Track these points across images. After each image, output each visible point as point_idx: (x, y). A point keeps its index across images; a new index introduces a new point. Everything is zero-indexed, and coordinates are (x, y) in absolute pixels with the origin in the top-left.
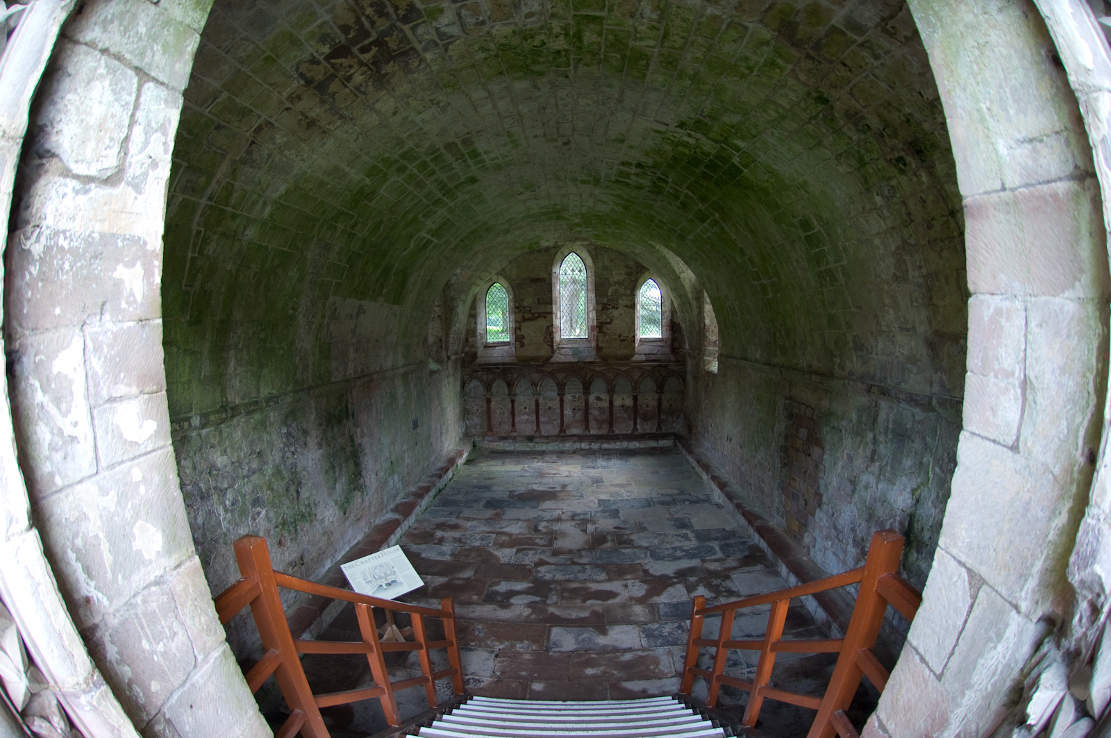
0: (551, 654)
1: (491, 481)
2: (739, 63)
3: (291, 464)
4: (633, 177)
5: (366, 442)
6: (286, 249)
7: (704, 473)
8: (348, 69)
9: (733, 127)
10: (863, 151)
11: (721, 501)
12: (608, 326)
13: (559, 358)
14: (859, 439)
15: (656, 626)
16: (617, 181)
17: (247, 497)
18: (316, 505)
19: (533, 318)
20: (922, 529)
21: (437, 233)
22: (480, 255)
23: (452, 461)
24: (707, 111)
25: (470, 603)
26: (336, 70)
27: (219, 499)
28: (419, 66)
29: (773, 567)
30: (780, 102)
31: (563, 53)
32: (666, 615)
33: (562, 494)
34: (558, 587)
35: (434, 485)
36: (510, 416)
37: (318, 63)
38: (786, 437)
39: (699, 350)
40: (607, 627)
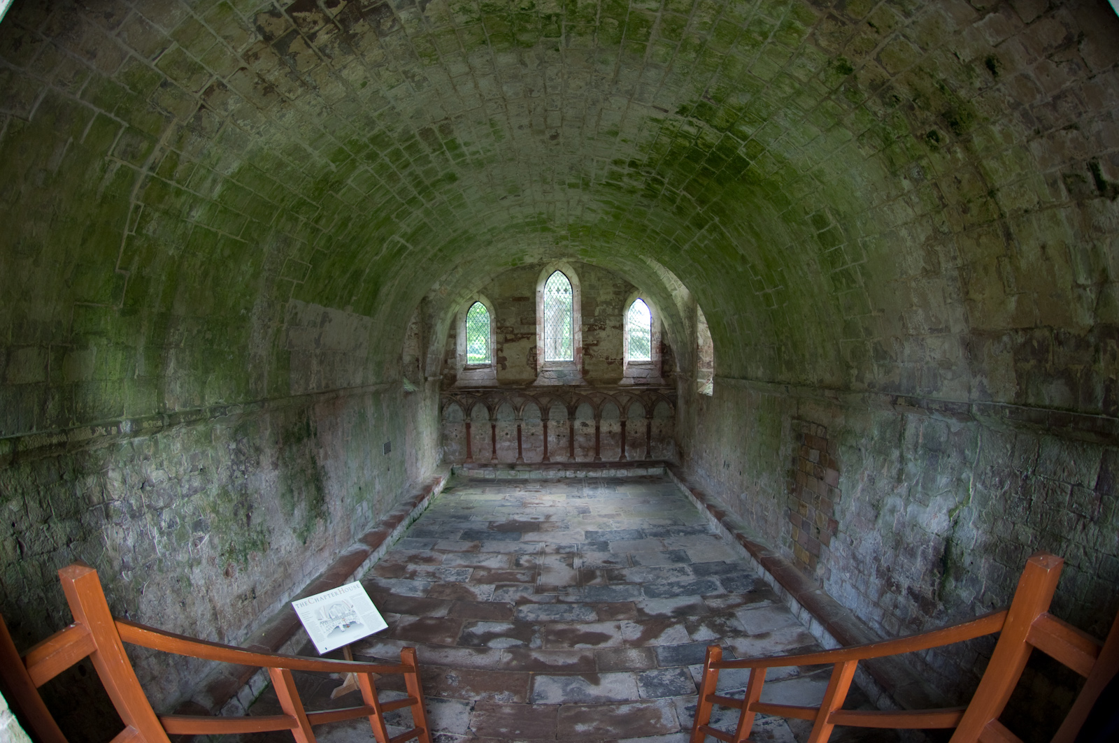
0: (535, 707)
1: (469, 511)
2: (751, 28)
3: (241, 485)
4: (626, 179)
5: (329, 464)
6: (238, 238)
7: (699, 502)
8: (312, 25)
9: (740, 109)
10: (889, 128)
11: (718, 532)
12: (595, 348)
13: (542, 381)
14: (881, 458)
15: (655, 673)
16: (608, 184)
17: (187, 520)
18: (270, 532)
19: (517, 339)
20: (962, 554)
21: (412, 238)
22: (460, 269)
23: (428, 489)
24: (712, 91)
25: (442, 646)
26: (298, 26)
27: (153, 520)
28: (392, 27)
29: (781, 602)
30: (796, 75)
31: (554, 19)
32: (666, 660)
33: (546, 525)
34: (543, 629)
35: (407, 514)
36: (491, 442)
37: (279, 15)
38: (794, 461)
39: (691, 372)
40: (599, 675)
